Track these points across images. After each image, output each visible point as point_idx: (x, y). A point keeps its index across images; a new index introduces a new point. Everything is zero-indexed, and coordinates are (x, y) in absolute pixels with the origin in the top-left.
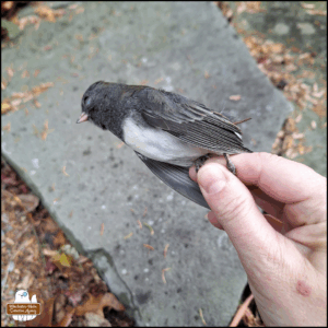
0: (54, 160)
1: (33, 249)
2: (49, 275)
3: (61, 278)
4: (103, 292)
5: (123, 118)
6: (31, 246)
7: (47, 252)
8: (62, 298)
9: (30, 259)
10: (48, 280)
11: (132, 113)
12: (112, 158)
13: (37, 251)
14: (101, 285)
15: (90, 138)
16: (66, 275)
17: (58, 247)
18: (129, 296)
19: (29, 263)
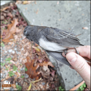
0: (39, 21)
1: (30, 45)
2: (33, 53)
3: (37, 55)
4: (48, 61)
5: (39, 38)
6: (29, 44)
7: (33, 47)
8: (36, 60)
9: (28, 48)
10: (33, 55)
11: (42, 36)
12: (56, 23)
13: (30, 46)
14: (48, 59)
15: (51, 16)
16: (38, 54)
17: (36, 46)
18: (56, 64)
19: (28, 49)
